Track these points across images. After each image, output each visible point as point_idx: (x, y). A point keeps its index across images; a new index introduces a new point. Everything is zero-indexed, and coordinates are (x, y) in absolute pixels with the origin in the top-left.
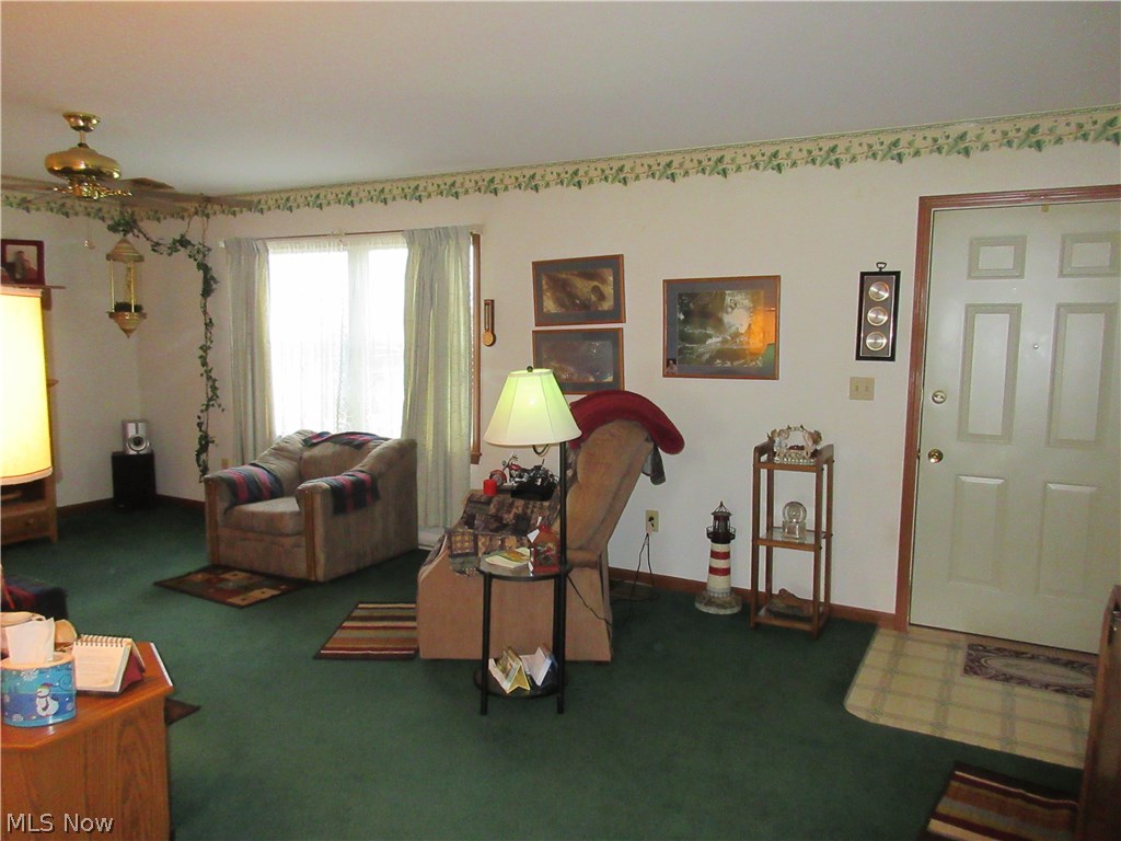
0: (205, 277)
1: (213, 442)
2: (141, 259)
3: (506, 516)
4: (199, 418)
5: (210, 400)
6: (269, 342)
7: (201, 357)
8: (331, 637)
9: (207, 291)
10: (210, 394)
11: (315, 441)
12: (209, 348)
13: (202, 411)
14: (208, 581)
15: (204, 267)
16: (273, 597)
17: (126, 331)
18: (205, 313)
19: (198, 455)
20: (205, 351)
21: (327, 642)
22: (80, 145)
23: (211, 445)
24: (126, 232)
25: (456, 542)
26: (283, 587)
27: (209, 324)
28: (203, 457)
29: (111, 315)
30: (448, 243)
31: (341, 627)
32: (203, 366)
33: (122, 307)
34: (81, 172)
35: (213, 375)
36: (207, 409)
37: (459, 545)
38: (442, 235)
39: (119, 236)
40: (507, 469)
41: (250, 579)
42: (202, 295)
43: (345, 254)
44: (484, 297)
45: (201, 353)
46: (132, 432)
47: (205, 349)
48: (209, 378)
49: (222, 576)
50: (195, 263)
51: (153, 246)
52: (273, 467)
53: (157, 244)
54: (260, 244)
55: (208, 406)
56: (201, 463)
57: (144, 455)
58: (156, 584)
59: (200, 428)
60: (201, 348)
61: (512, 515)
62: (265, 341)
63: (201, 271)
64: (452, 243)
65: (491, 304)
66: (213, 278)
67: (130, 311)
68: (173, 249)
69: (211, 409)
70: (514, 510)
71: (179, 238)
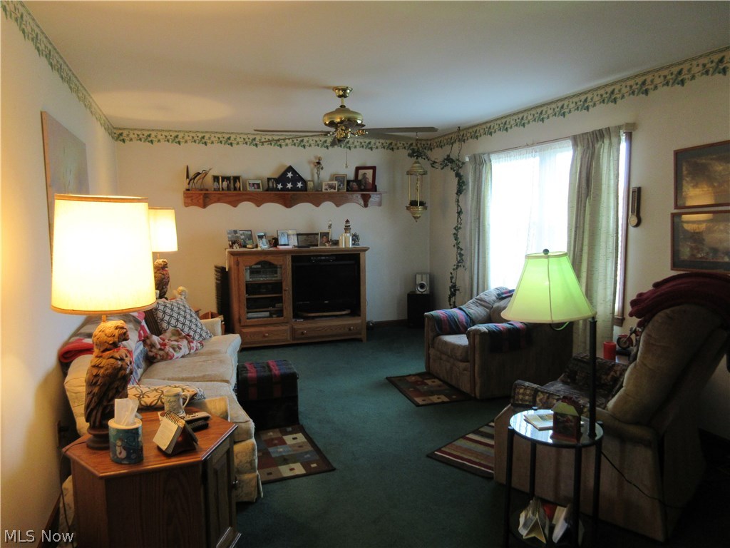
0: (459, 183)
1: (459, 290)
2: (425, 173)
3: (604, 377)
4: (451, 273)
5: (459, 262)
6: (489, 225)
7: (454, 234)
8: (451, 443)
9: (459, 192)
10: (459, 259)
11: (504, 296)
12: (460, 228)
13: (454, 269)
14: (416, 383)
15: (458, 175)
16: (443, 403)
17: (415, 218)
18: (458, 206)
19: (450, 298)
20: (457, 230)
21: (444, 446)
22: (341, 106)
23: (457, 292)
24: (417, 157)
25: (518, 393)
26: (454, 397)
27: (459, 213)
28: (453, 299)
29: (408, 208)
30: (603, 142)
31: (464, 437)
32: (456, 240)
33: (414, 203)
34: (338, 123)
35: (460, 246)
36: (457, 268)
37: (521, 397)
38: (599, 135)
39: (414, 159)
40: (634, 335)
41: (440, 386)
42: (457, 194)
43: (537, 159)
44: (634, 185)
45: (454, 231)
46: (419, 281)
47: (457, 229)
48: (458, 248)
49: (426, 381)
50: (454, 173)
51: (432, 164)
52: (471, 311)
53: (435, 162)
54: (486, 157)
55: (458, 266)
56: (452, 303)
57: (425, 295)
58: (387, 378)
59: (451, 280)
60: (455, 228)
61: (609, 377)
62: (486, 224)
63: (457, 178)
64: (607, 141)
65: (639, 190)
66: (463, 182)
67: (417, 205)
68: (444, 166)
69: (459, 268)
70: (612, 373)
71: (446, 157)
